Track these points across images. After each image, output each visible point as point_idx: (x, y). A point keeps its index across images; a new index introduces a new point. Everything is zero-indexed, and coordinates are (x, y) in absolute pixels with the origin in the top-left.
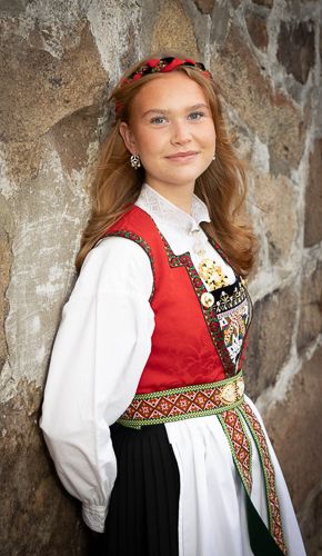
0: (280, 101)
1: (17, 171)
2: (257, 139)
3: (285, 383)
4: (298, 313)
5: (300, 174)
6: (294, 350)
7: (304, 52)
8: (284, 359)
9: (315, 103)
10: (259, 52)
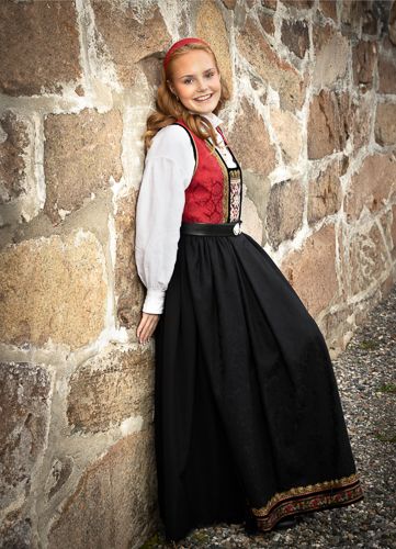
0: (286, 67)
2: (270, 87)
3: (301, 241)
4: (307, 199)
5: (303, 115)
6: (305, 221)
7: (301, 40)
8: (299, 225)
9: (311, 72)
10: (269, 36)
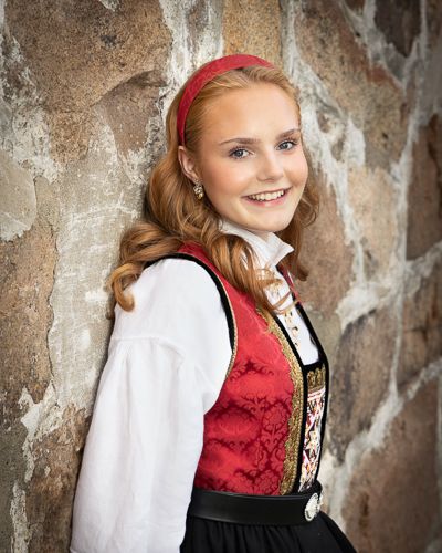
0: (378, 76)
1: (61, 149)
2: (350, 123)
3: (382, 427)
4: (398, 341)
5: (402, 168)
6: (393, 387)
7: (407, 17)
8: (381, 397)
9: (420, 81)
10: (353, 14)
